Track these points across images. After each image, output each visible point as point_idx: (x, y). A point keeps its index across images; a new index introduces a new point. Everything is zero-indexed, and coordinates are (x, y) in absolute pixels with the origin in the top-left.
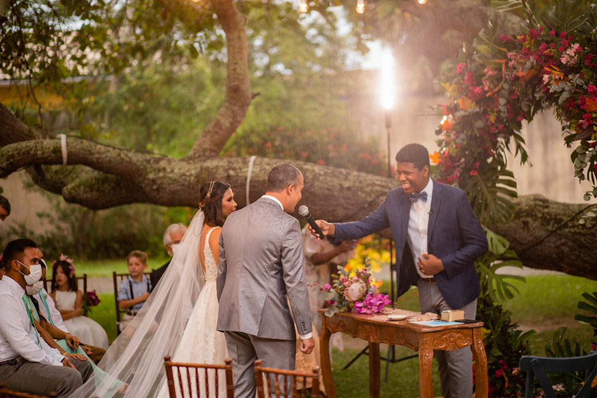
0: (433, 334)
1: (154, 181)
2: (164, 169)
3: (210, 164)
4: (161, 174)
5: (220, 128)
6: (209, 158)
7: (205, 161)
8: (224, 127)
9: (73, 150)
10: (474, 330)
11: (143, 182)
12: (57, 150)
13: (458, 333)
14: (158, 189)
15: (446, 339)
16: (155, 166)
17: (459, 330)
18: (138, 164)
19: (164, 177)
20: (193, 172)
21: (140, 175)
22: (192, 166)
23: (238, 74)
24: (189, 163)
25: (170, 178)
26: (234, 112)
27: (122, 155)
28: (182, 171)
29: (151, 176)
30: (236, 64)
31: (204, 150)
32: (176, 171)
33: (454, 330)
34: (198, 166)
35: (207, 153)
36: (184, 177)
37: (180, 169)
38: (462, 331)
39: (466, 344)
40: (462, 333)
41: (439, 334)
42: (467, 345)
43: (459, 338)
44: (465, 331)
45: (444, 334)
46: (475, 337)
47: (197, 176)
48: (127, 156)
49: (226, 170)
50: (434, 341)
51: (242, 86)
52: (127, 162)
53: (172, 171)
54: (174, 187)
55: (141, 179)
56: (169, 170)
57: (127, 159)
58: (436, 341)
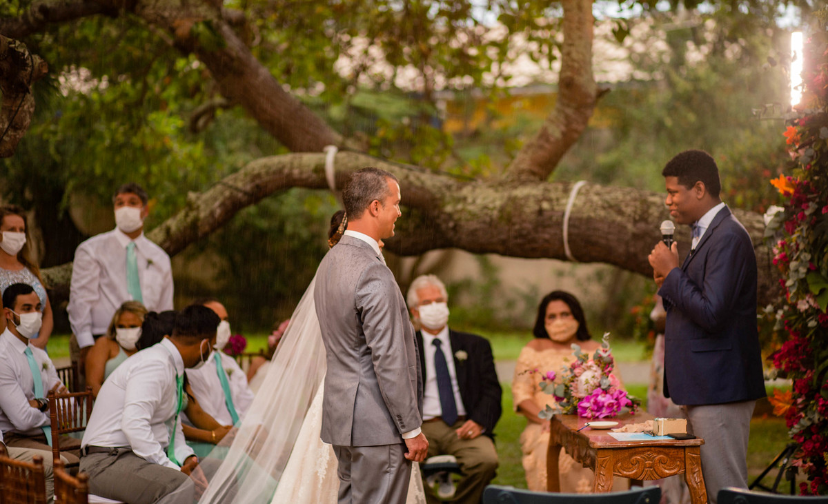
0: (615, 452)
1: (450, 216)
2: (465, 199)
3: (521, 192)
4: (460, 206)
5: (547, 140)
6: (523, 183)
7: (515, 188)
8: (552, 139)
9: (343, 169)
10: (687, 450)
11: (438, 217)
12: (320, 169)
13: (659, 453)
14: (455, 228)
15: (638, 461)
16: (456, 195)
17: (661, 449)
18: (434, 191)
19: (462, 210)
20: (498, 203)
21: (436, 207)
22: (497, 195)
23: (573, 60)
24: (497, 191)
25: (470, 212)
26: (567, 117)
27: (412, 178)
28: (487, 201)
29: (449, 209)
30: (571, 45)
31: (521, 172)
32: (479, 201)
33: (653, 449)
34: (506, 194)
35: (523, 177)
36: (485, 211)
37: (484, 199)
38: (667, 450)
39: (673, 471)
40: (667, 454)
41: (626, 454)
42: (675, 474)
43: (660, 461)
44: (672, 451)
45: (635, 454)
46: (688, 462)
47: (502, 210)
48: (418, 178)
49: (539, 201)
50: (616, 463)
51: (576, 78)
52: (417, 187)
53: (474, 202)
54: (474, 225)
55: (436, 213)
56: (470, 200)
57: (418, 183)
58: (620, 464)
